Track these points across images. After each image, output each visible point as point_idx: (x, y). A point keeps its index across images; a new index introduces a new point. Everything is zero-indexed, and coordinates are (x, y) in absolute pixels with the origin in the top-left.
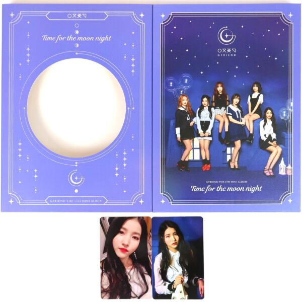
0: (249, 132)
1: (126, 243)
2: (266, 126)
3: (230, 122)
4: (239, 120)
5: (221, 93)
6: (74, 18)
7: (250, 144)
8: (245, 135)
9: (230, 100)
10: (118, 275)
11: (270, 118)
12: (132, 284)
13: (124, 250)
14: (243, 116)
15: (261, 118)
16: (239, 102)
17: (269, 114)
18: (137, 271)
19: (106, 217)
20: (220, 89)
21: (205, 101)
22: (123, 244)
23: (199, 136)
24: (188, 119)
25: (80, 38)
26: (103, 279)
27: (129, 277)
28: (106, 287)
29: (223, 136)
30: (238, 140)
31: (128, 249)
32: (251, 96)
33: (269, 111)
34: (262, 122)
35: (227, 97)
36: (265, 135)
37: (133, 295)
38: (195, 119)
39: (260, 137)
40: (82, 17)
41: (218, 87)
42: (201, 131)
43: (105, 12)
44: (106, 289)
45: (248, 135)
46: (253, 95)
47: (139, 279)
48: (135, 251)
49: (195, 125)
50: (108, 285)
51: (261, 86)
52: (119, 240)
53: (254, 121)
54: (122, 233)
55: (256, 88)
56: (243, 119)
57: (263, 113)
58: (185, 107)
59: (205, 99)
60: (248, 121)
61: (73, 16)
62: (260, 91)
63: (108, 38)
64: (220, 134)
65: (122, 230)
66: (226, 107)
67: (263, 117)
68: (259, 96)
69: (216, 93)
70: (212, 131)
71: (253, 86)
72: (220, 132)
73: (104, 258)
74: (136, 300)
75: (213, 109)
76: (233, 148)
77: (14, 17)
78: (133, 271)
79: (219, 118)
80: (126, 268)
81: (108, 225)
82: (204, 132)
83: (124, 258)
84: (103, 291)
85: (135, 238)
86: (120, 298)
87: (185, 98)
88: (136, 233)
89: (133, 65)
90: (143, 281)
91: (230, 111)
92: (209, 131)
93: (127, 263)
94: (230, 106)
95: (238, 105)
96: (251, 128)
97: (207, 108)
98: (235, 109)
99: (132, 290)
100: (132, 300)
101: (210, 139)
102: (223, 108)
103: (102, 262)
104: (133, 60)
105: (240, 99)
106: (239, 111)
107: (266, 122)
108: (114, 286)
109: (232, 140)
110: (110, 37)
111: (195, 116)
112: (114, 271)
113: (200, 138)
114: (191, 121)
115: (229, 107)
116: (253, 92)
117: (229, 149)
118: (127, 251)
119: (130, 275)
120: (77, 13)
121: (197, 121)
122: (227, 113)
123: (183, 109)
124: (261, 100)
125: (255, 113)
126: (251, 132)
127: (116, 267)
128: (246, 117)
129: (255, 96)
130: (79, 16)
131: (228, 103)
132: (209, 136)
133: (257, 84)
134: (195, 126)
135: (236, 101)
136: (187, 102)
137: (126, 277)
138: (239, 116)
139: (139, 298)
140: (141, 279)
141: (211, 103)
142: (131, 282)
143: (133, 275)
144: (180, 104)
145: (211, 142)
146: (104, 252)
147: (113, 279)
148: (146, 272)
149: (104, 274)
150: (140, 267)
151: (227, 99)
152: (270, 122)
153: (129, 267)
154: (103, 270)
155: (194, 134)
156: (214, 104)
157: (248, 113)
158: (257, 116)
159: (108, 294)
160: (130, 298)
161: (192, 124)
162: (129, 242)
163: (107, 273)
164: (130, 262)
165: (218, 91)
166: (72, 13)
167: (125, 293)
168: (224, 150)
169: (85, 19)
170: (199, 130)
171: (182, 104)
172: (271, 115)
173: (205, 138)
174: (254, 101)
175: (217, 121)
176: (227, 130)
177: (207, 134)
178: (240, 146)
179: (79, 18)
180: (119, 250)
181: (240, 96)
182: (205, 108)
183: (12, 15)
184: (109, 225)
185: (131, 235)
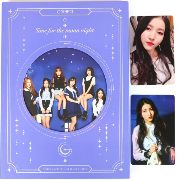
0: (84, 109)
1: (152, 37)
2: (98, 104)
3: (67, 101)
4: (75, 99)
5: (59, 77)
6: (63, 14)
7: (84, 119)
8: (81, 112)
9: (67, 82)
10: (145, 65)
11: (101, 97)
12: (157, 72)
13: (150, 44)
14: (78, 96)
15: (93, 97)
16: (75, 84)
17: (100, 94)
18: (162, 61)
19: (135, 17)
20: (59, 73)
21: (46, 83)
22: (150, 39)
23: (41, 113)
24: (32, 99)
25: (67, 31)
26: (133, 68)
27: (155, 66)
28: (135, 74)
29: (62, 113)
30: (74, 116)
31: (154, 42)
32: (85, 79)
33: (100, 92)
34: (95, 101)
35: (64, 80)
36: (97, 112)
37: (158, 81)
38: (37, 99)
39: (93, 114)
40: (70, 13)
41: (56, 71)
42: (42, 109)
43: (89, 8)
44: (135, 77)
45: (83, 112)
46: (87, 78)
47: (163, 67)
48: (160, 45)
49: (38, 103)
50: (137, 73)
51: (93, 70)
52: (146, 36)
53: (87, 100)
54: (149, 29)
55: (89, 72)
56: (78, 98)
57: (95, 93)
58: (29, 89)
59: (46, 82)
60: (83, 100)
61: (61, 12)
62: (93, 75)
63: (91, 31)
64: (59, 111)
65: (149, 27)
66: (64, 88)
67: (96, 96)
68: (92, 78)
69: (56, 76)
70: (52, 108)
71: (87, 71)
72: (59, 109)
73: (133, 51)
74: (161, 85)
75: (52, 90)
76: (70, 124)
77: (12, 13)
78: (158, 61)
79: (58, 97)
80: (152, 58)
81: (136, 23)
82: (46, 110)
83: (150, 51)
84: (133, 78)
85: (159, 33)
86: (147, 84)
87: (29, 81)
88: (160, 29)
89: (113, 53)
90: (167, 70)
91: (68, 91)
92: (49, 109)
93: (153, 54)
94: (68, 87)
95: (74, 87)
96: (85, 106)
97: (48, 89)
98: (71, 90)
99: (158, 77)
100: (157, 86)
101: (51, 115)
102: (61, 89)
103: (132, 54)
104: (113, 48)
105: (76, 82)
106: (75, 92)
107: (98, 100)
108: (142, 73)
109: (69, 116)
110: (93, 29)
111: (38, 96)
112: (142, 62)
113: (41, 115)
114: (34, 100)
115: (66, 89)
116: (87, 75)
117: (66, 124)
118: (153, 44)
119: (156, 65)
120: (65, 10)
121: (39, 100)
122: (65, 94)
123: (28, 90)
124: (93, 82)
125: (89, 93)
126: (85, 110)
127: (144, 58)
128: (81, 96)
129: (88, 79)
130: (67, 12)
131: (65, 85)
132: (49, 113)
133: (90, 69)
134: (37, 105)
135: (72, 83)
136: (30, 84)
137: (153, 66)
138: (75, 95)
139: (163, 84)
140: (165, 67)
141: (51, 85)
142: (157, 70)
143: (158, 64)
144: (25, 86)
145: (51, 118)
146: (134, 45)
147: (142, 68)
148: (169, 62)
149: (133, 64)
150: (164, 58)
151: (65, 81)
152: (101, 101)
153: (155, 58)
154: (132, 61)
155: (36, 111)
156: (53, 86)
157: (83, 93)
158: (90, 96)
159: (137, 81)
160: (156, 84)
161: (35, 102)
162: (155, 37)
163: (136, 63)
164: (156, 53)
165: (57, 75)
166: (61, 10)
167: (152, 79)
168: (63, 125)
169: (72, 14)
170: (41, 108)
171: (26, 86)
172: (102, 95)
173: (46, 115)
174: (88, 83)
175: (56, 100)
176: (64, 108)
177: (47, 111)
178: (76, 122)
179: (67, 14)
180: (146, 43)
181: (75, 79)
182: (46, 89)
183: (10, 11)
184: (138, 23)
185: (157, 31)
